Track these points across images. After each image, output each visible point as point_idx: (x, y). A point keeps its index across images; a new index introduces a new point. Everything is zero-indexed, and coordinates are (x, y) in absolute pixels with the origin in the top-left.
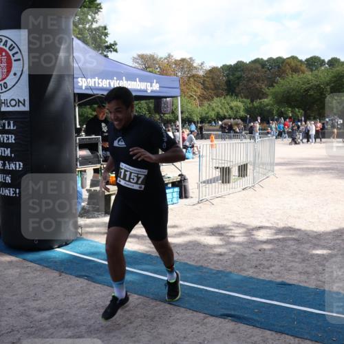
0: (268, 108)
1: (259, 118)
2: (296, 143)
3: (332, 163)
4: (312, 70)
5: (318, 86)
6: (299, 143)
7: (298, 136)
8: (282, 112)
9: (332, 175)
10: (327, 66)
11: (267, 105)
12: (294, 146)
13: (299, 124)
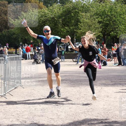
0: (15, 36)
1: (7, 44)
2: (37, 63)
3: (66, 76)
4: (47, 7)
5: (53, 18)
6: (40, 63)
7: (39, 57)
8: (25, 40)
9: (66, 85)
10: (59, 3)
11: (14, 34)
12: (36, 65)
13: (40, 48)
